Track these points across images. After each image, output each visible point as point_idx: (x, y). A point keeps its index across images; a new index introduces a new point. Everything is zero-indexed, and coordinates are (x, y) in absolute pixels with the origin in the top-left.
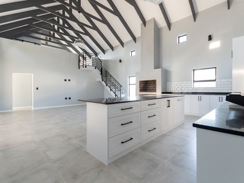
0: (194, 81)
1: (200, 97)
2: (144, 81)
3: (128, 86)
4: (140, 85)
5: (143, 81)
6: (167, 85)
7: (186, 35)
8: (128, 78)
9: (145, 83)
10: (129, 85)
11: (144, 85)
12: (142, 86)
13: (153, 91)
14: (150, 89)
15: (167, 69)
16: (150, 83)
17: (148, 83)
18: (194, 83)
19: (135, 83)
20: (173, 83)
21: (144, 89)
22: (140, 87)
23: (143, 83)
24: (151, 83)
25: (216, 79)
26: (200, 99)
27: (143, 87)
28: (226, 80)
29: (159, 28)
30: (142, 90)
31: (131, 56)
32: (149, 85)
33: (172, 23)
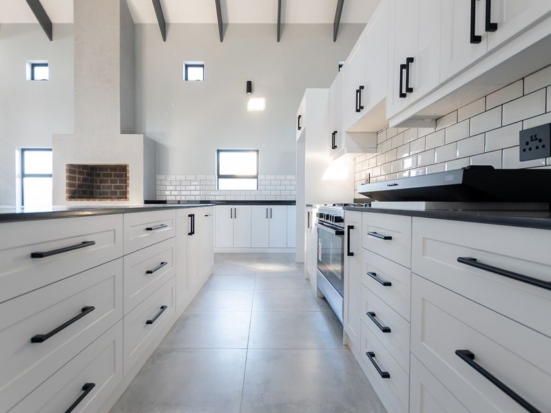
0: (220, 176)
1: (233, 211)
2: (85, 167)
3: (18, 181)
4: (69, 178)
5: (79, 166)
6: (158, 182)
7: (202, 66)
8: (18, 154)
9: (89, 174)
10: (23, 175)
11: (85, 180)
12: (77, 182)
13: (113, 196)
14: (106, 193)
15: (157, 138)
16: (105, 175)
17: (99, 175)
18: (219, 179)
19: (50, 172)
20: (171, 177)
21: (84, 192)
22: (69, 185)
23: (81, 173)
24: (110, 175)
25: (258, 174)
26: (233, 215)
27: (80, 186)
28: (272, 177)
29: (135, 22)
30: (77, 195)
31: (33, 78)
32: (101, 181)
33: (169, 24)
